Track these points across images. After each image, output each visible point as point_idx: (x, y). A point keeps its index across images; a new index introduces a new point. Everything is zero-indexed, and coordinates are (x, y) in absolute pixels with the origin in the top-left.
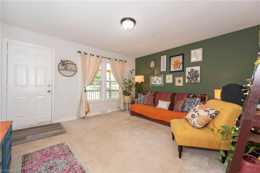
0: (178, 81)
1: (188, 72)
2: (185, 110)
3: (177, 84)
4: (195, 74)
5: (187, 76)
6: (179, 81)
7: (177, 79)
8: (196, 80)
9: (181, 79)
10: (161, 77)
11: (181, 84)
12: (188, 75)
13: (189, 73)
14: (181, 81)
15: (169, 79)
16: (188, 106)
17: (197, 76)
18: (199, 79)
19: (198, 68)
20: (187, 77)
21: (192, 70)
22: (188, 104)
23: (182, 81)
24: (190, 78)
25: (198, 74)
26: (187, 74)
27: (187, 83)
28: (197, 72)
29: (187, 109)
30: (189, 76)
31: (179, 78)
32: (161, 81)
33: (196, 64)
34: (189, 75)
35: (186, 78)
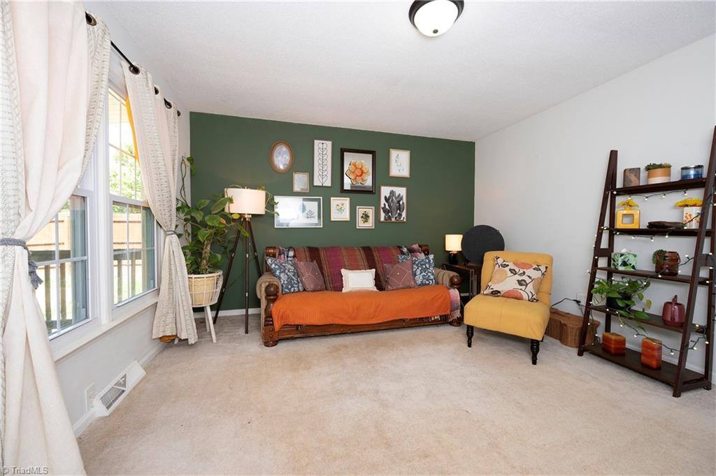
0: (362, 217)
1: (386, 197)
2: (419, 282)
3: (361, 224)
4: (399, 202)
5: (382, 206)
6: (366, 217)
7: (360, 211)
8: (400, 215)
9: (371, 212)
10: (317, 203)
11: (370, 224)
12: (385, 205)
13: (387, 200)
14: (368, 217)
15: (341, 209)
16: (421, 273)
17: (400, 208)
18: (404, 214)
19: (401, 191)
20: (383, 208)
21: (392, 193)
22: (420, 268)
23: (371, 217)
24: (389, 212)
25: (403, 203)
26: (383, 201)
27: (382, 222)
28: (402, 198)
29: (424, 279)
30: (387, 207)
31: (365, 210)
32: (316, 214)
33: (398, 181)
34: (387, 204)
35: (382, 211)
